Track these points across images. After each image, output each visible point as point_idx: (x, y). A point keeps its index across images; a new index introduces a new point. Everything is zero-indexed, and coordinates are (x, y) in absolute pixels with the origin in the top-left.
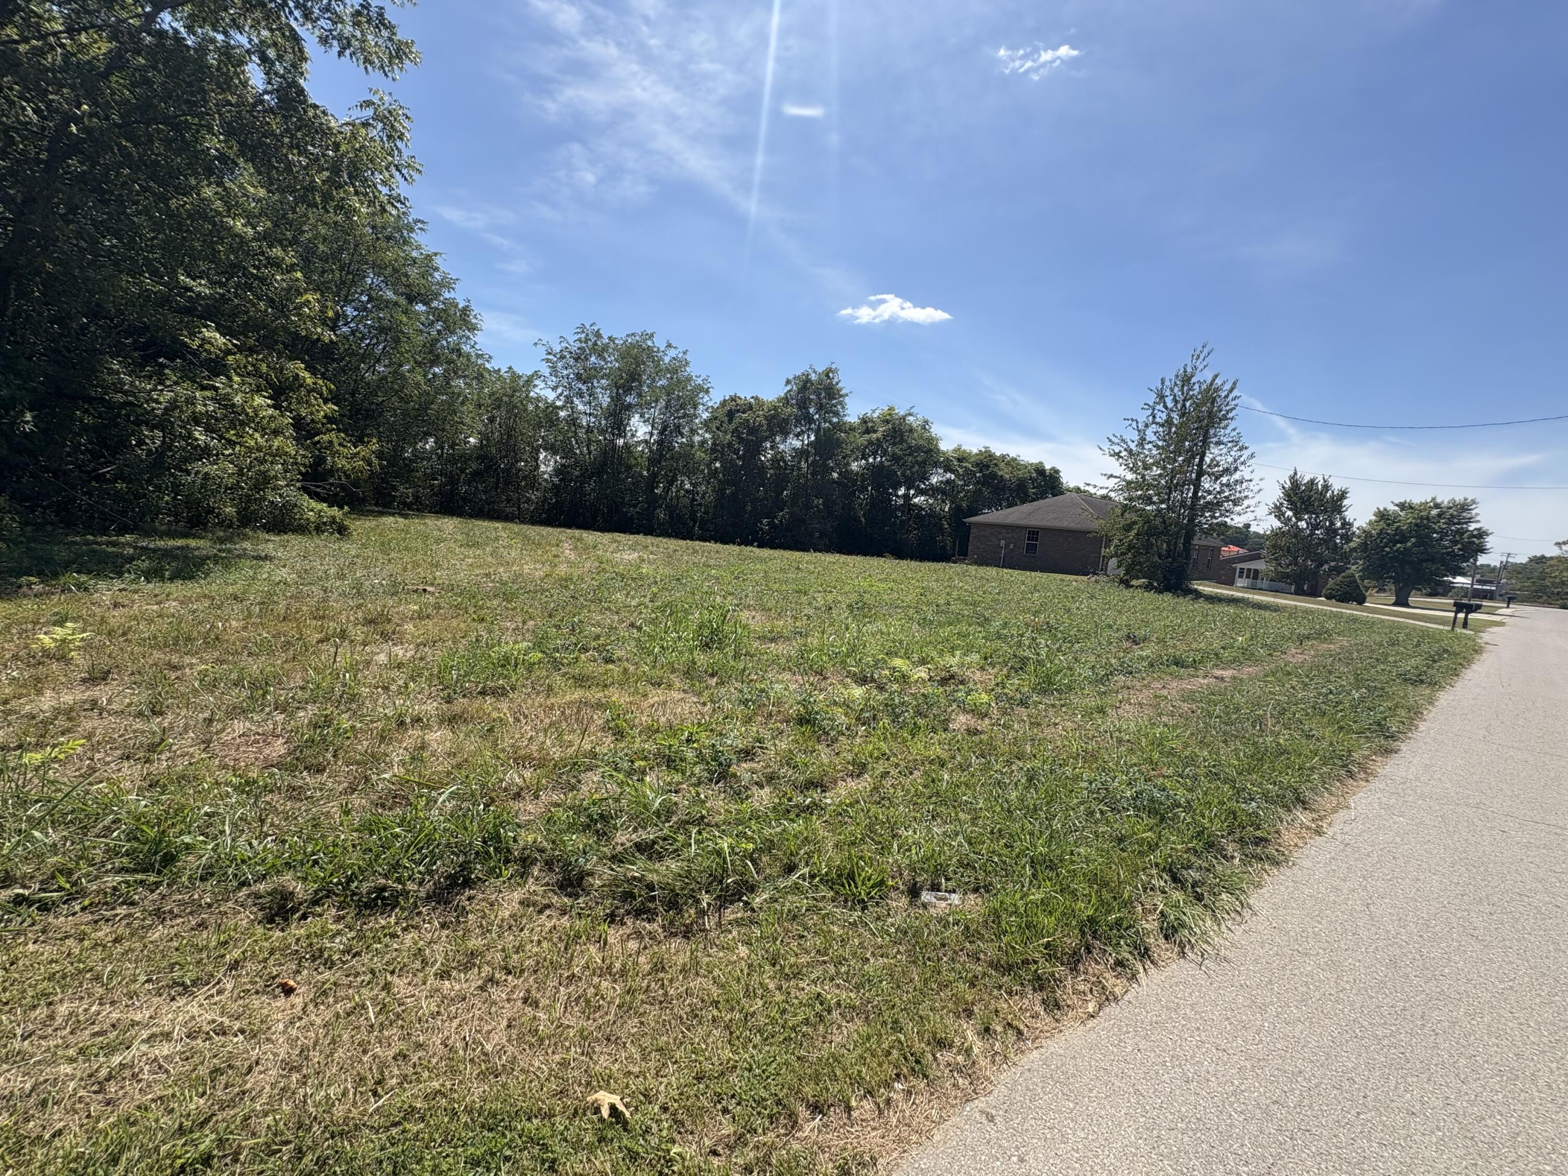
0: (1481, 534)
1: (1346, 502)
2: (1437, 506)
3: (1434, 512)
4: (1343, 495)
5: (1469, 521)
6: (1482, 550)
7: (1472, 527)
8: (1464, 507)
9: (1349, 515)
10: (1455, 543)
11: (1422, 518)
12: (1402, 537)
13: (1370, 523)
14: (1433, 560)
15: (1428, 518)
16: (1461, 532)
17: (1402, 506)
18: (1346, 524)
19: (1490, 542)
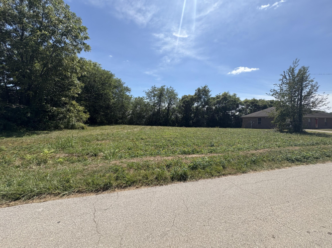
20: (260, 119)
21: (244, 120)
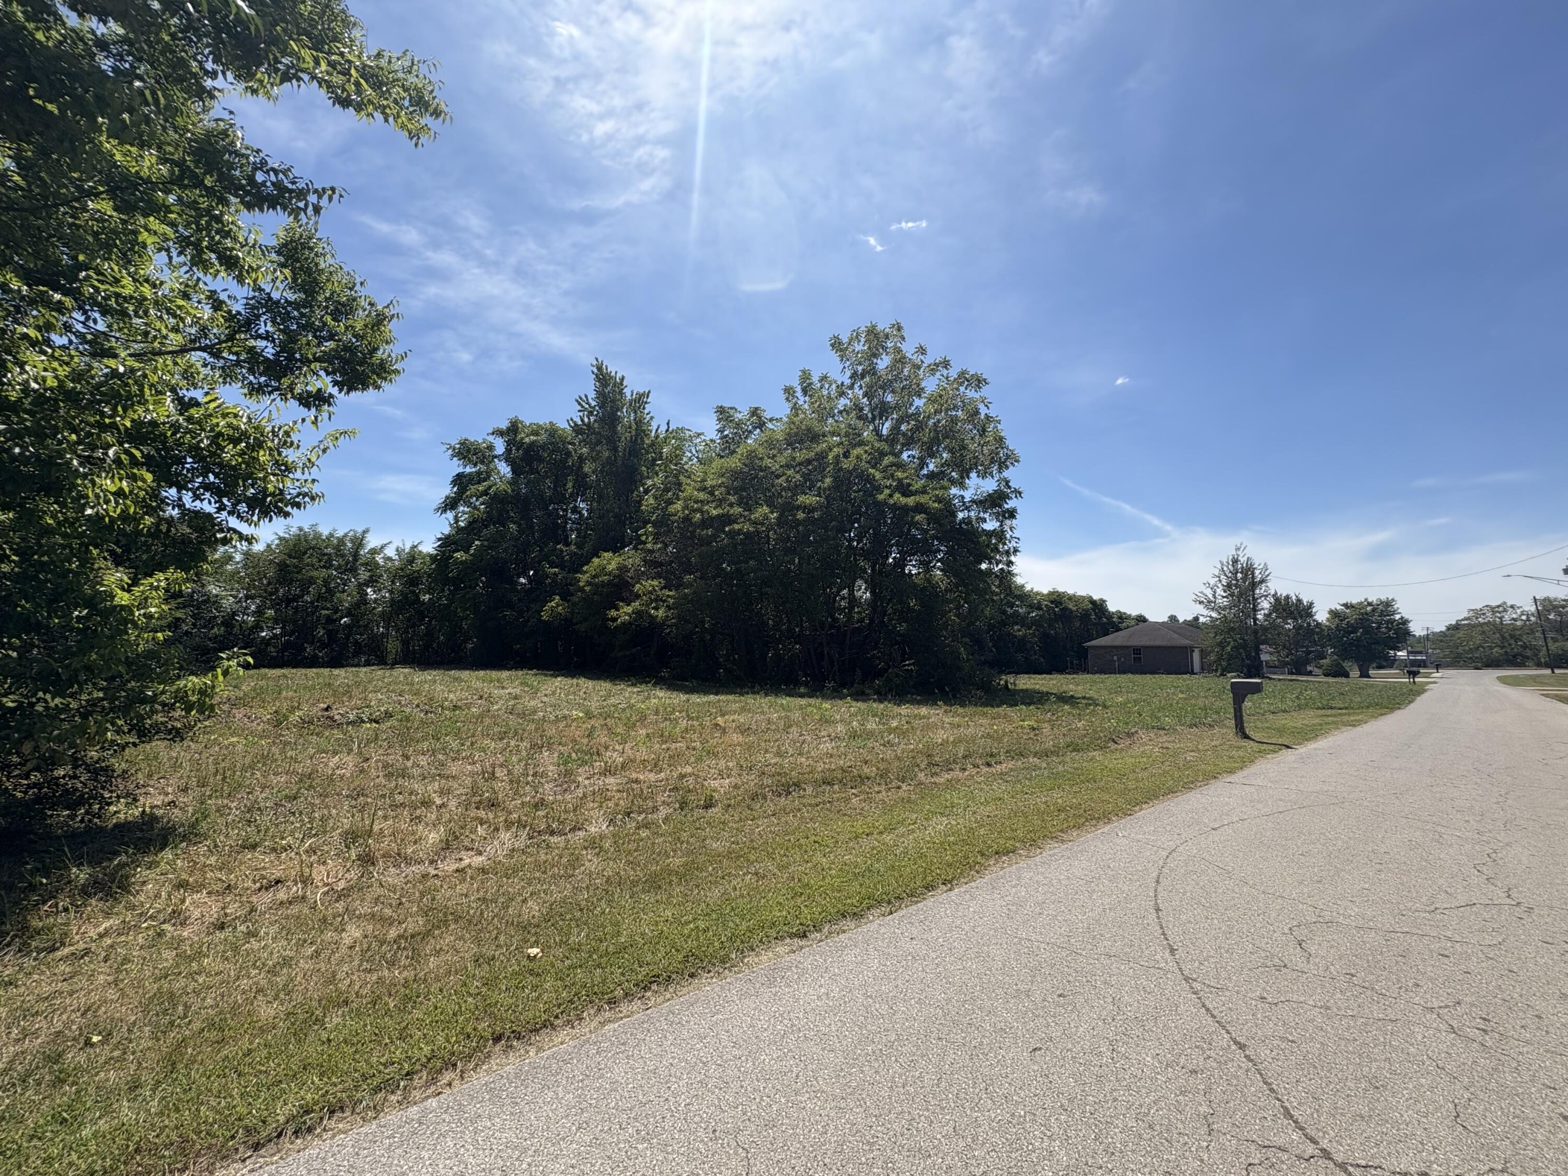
0: (1404, 621)
2: (1370, 604)
3: (1369, 608)
4: (1311, 605)
5: (1394, 613)
6: (1409, 632)
7: (1397, 617)
8: (1388, 604)
9: (1318, 617)
10: (1390, 630)
11: (1362, 614)
12: (1352, 628)
13: (1328, 620)
14: (1378, 643)
15: (1367, 614)
16: (1391, 622)
17: (1346, 605)
18: (1317, 624)
19: (1412, 626)
20: (1137, 650)
21: (1091, 652)
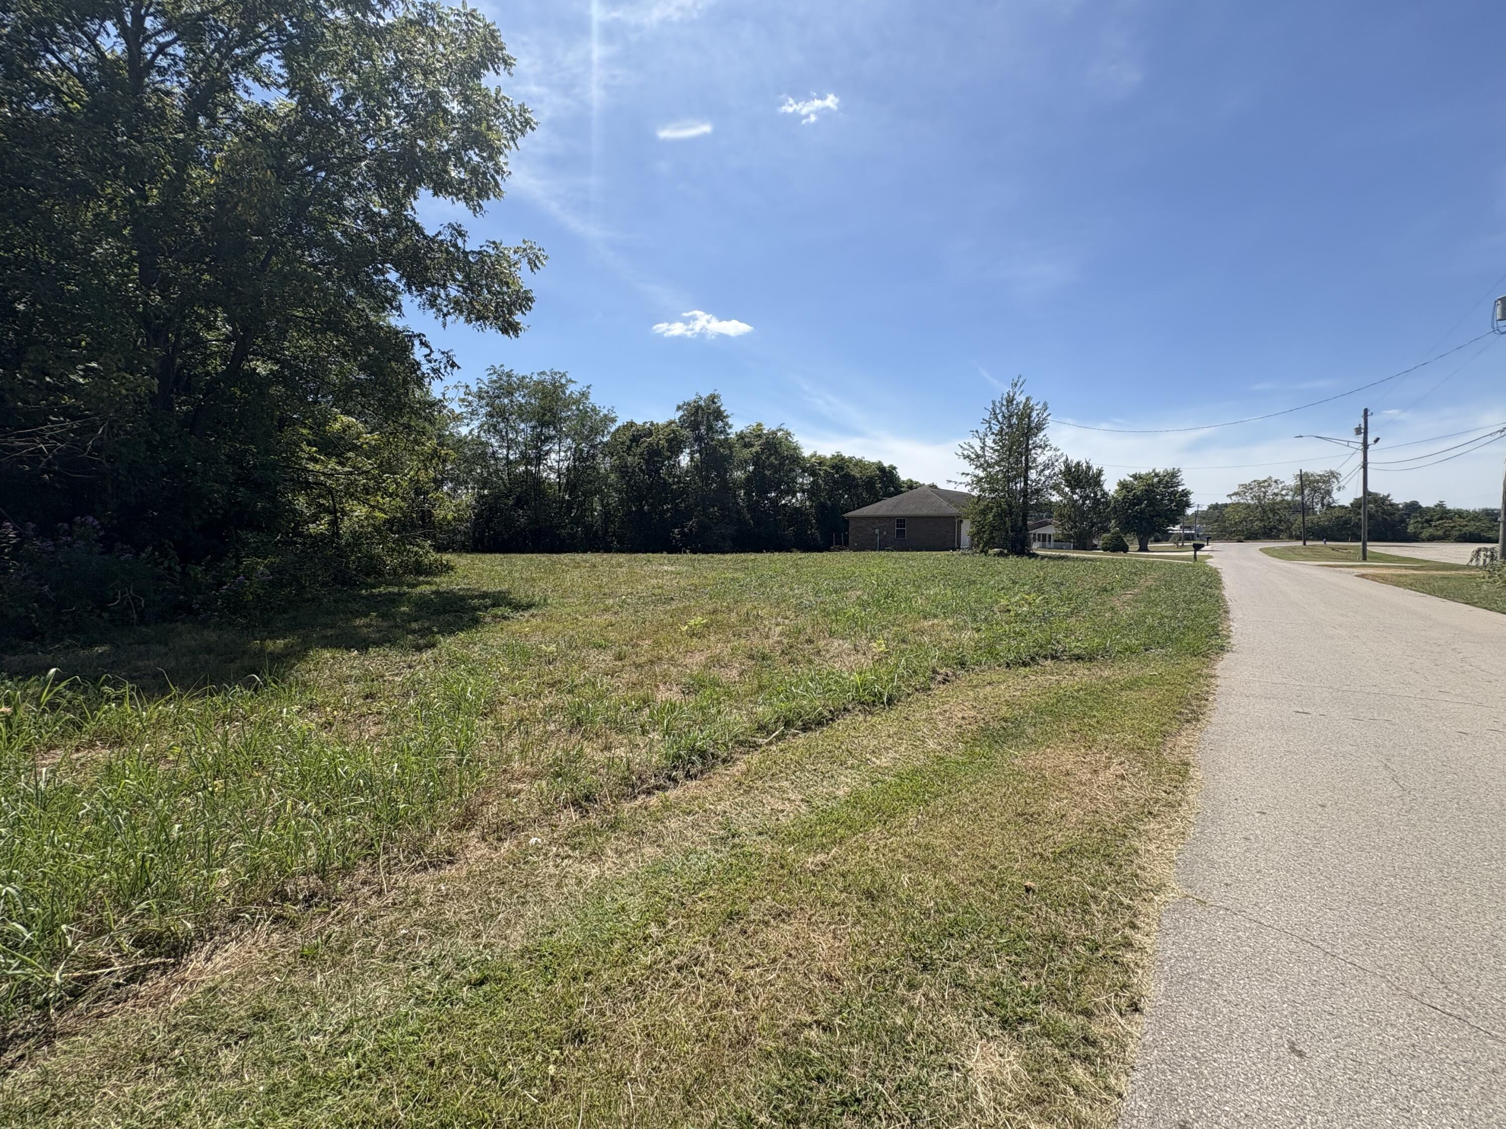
0: (1186, 494)
1: (1103, 478)
2: (1157, 475)
3: (1156, 480)
4: (1100, 473)
5: (1178, 484)
6: (1188, 505)
7: (1180, 488)
8: (1174, 475)
9: (1106, 487)
10: (1171, 501)
11: (1148, 485)
12: (1137, 500)
13: (1116, 491)
14: (1159, 515)
15: (1152, 485)
16: (1174, 493)
17: (1135, 477)
18: (1105, 494)
19: (1192, 499)
20: (901, 521)
21: (852, 524)
